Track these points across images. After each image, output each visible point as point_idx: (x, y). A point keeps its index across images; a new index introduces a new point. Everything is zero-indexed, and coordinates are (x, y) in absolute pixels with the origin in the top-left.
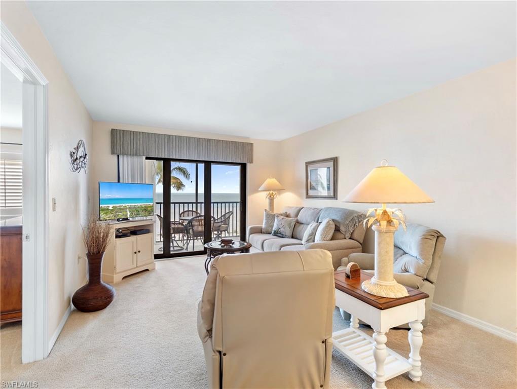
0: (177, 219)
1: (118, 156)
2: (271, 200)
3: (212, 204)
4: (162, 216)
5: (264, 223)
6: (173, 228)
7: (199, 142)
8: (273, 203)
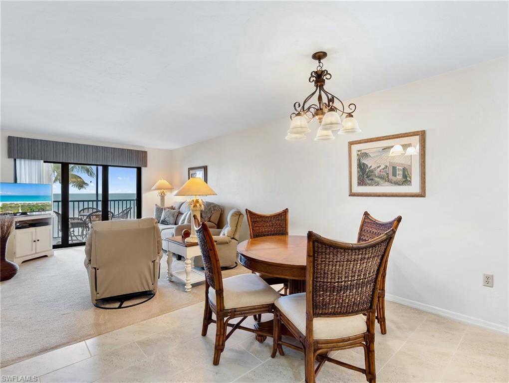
0: (76, 216)
1: (15, 160)
2: (163, 197)
3: (109, 202)
4: (60, 212)
5: (154, 215)
6: (71, 223)
7: (96, 149)
8: (164, 199)
